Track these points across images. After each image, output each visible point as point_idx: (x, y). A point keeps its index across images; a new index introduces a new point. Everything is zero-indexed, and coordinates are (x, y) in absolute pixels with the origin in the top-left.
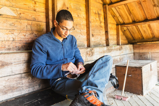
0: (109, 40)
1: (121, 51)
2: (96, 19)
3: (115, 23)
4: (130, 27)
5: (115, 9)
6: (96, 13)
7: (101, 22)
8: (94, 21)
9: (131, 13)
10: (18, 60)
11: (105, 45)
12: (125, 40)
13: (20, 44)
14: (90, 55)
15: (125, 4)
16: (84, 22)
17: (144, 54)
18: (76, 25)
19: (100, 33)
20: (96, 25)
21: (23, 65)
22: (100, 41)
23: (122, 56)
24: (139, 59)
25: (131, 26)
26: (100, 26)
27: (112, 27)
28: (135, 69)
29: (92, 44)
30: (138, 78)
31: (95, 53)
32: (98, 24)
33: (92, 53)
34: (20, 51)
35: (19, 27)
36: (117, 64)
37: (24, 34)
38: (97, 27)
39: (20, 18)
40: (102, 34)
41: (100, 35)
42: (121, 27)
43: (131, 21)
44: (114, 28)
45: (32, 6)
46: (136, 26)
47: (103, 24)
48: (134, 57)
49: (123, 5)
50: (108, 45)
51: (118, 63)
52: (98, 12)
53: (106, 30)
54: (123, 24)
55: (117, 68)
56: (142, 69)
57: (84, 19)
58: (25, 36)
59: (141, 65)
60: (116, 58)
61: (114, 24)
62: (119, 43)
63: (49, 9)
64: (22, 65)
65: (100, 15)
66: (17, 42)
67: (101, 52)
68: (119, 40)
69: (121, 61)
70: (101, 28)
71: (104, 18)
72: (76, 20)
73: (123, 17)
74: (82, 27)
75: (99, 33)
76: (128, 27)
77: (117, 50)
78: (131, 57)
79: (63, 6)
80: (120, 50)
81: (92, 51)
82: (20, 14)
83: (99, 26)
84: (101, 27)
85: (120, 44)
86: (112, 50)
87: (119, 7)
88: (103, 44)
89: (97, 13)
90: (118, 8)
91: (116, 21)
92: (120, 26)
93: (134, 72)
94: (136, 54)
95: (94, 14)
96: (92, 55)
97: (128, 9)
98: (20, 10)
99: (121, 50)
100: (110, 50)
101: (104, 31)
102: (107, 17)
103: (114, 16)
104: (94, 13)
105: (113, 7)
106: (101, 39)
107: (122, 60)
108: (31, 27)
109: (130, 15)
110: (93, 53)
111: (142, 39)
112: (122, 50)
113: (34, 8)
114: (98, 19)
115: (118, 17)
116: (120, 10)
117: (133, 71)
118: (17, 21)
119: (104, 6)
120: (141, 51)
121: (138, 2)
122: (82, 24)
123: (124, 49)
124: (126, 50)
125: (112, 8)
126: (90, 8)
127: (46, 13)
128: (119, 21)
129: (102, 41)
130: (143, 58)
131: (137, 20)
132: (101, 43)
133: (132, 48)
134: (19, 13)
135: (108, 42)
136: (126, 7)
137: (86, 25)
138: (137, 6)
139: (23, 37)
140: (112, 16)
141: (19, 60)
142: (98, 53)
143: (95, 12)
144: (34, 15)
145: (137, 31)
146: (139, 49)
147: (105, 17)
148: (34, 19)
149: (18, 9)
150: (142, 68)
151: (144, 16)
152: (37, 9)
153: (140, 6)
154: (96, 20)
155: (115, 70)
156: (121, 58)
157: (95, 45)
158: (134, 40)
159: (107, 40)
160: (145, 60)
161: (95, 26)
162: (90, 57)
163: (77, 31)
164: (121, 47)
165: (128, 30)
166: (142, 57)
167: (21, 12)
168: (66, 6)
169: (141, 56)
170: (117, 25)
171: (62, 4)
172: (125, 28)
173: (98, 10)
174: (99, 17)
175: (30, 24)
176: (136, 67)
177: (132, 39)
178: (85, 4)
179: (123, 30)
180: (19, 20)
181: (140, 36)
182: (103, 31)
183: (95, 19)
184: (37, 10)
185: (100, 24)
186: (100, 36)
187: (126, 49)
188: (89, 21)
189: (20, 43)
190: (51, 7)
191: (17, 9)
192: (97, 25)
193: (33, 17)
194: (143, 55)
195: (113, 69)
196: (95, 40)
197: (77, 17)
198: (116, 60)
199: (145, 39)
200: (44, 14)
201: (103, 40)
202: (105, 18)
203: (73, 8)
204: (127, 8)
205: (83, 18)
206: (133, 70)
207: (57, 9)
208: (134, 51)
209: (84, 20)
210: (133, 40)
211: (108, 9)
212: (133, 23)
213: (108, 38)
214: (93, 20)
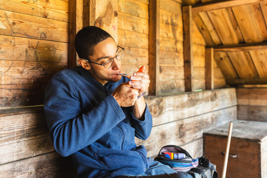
0: (192, 80)
1: (214, 102)
2: (167, 35)
3: (204, 43)
4: (234, 53)
5: (206, 16)
6: (167, 23)
7: (176, 42)
8: (163, 40)
9: (237, 25)
10: (7, 132)
11: (183, 89)
12: (221, 78)
13: (10, 92)
14: (155, 113)
15: (227, 8)
16: (145, 42)
17: (259, 108)
18: (129, 47)
19: (175, 63)
20: (166, 48)
21: (18, 142)
22: (174, 81)
23: (216, 113)
24: (249, 119)
25: (236, 51)
26: (174, 49)
27: (196, 52)
28: (245, 143)
29: (159, 88)
30: (251, 163)
31: (165, 108)
32: (172, 45)
33: (159, 108)
34: (9, 108)
35: (10, 52)
36: (207, 130)
37: (21, 69)
38: (169, 51)
39: (12, 34)
40: (178, 66)
41: (173, 68)
42: (214, 51)
43: (236, 41)
44: (201, 54)
45: (39, 6)
46: (245, 53)
47: (180, 46)
48: (238, 114)
49: (224, 10)
50: (188, 89)
51: (208, 127)
52: (172, 20)
53: (186, 58)
54: (219, 45)
55: (207, 138)
56: (260, 145)
57: (144, 35)
58: (22, 73)
59: (257, 134)
60: (205, 117)
61: (201, 45)
62: (211, 84)
63: (77, 15)
64: (16, 141)
65: (176, 28)
66: (3, 86)
67: (177, 107)
68: (210, 78)
69: (214, 122)
70: (177, 54)
71: (182, 33)
72: (129, 38)
73: (220, 33)
74: (140, 52)
75: (173, 65)
76: (229, 53)
77: (206, 100)
78: (232, 115)
79: (107, 9)
80: (212, 100)
81: (161, 104)
82: (14, 24)
83: (172, 50)
84: (177, 51)
85: (213, 87)
86: (197, 100)
87: (215, 12)
88: (180, 87)
89: (169, 21)
90: (213, 14)
91: (205, 39)
92: (212, 49)
93: (244, 149)
94: (243, 107)
95: (164, 25)
96: (160, 113)
97: (232, 18)
98: (14, 15)
99: (215, 100)
100: (195, 100)
101: (183, 60)
102: (189, 31)
103: (203, 29)
104: (164, 23)
105: (202, 11)
106: (175, 76)
107: (216, 121)
108: (36, 52)
109: (235, 29)
110: (161, 109)
111: (254, 78)
112: (217, 100)
113: (43, 11)
114: (171, 35)
115: (211, 31)
116: (216, 17)
117: (242, 147)
118: (6, 40)
119: (184, 8)
120: (254, 102)
121: (254, 6)
122: (139, 45)
123: (221, 98)
124: (223, 100)
125: (201, 14)
126: (157, 12)
127: (69, 23)
128: (212, 40)
129: (177, 81)
130: (256, 116)
131: (250, 39)
132: (175, 85)
133: (234, 95)
134: (11, 21)
135: (189, 84)
136: (228, 12)
137: (147, 47)
138: (252, 12)
139: (18, 75)
140: (199, 28)
141: (10, 131)
142: (171, 108)
143: (167, 21)
144: (44, 26)
145: (246, 62)
146: (249, 98)
147: (186, 30)
148: (43, 36)
149: (9, 13)
150: (260, 141)
151: (263, 32)
152: (51, 14)
153: (259, 12)
154: (168, 38)
155: (202, 142)
156: (214, 117)
157: (164, 89)
158: (238, 77)
159: (188, 79)
160: (261, 121)
161: (164, 49)
162: (157, 116)
163: (131, 62)
164: (215, 95)
165: (227, 58)
166: (253, 115)
167: (16, 20)
168: (114, 10)
169: (253, 112)
170: (208, 47)
171: (106, 5)
172: (222, 55)
173: (172, 16)
174: (174, 30)
175: (33, 47)
176: (247, 140)
177: (234, 76)
178: (148, 3)
179: (218, 58)
180: (10, 38)
181: (251, 72)
182: (181, 61)
183: (165, 35)
184: (49, 14)
185: (176, 44)
186: (174, 71)
187: (225, 97)
188: (155, 41)
189: (10, 90)
190: (82, 10)
191: (7, 11)
192: (169, 48)
193: (41, 30)
194: (256, 111)
195: (199, 141)
196: (163, 80)
197: (131, 30)
198: (206, 122)
199: (261, 77)
200: (65, 24)
201: (180, 79)
202: (186, 34)
203: (123, 11)
204: (232, 16)
205: (144, 33)
206: (240, 144)
207: (94, 16)
208: (237, 101)
209: (144, 37)
210: (236, 78)
211: (193, 14)
212: (240, 45)
213: (190, 75)
214: (163, 37)
